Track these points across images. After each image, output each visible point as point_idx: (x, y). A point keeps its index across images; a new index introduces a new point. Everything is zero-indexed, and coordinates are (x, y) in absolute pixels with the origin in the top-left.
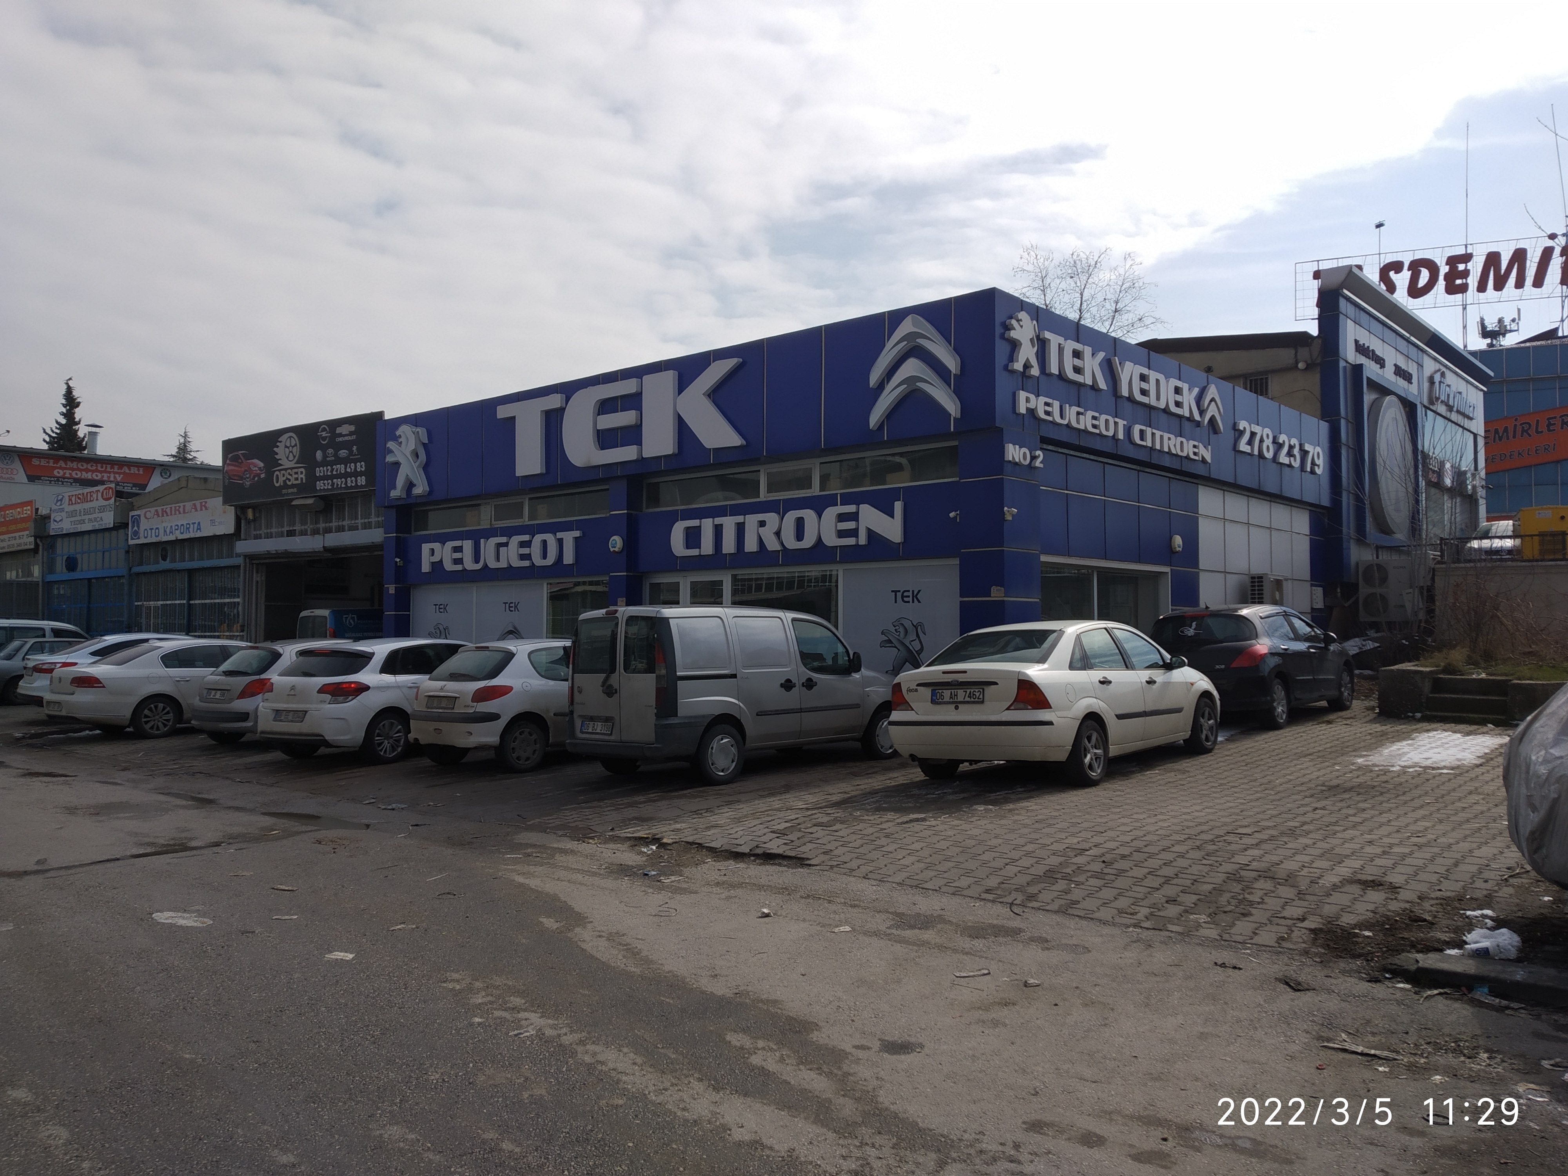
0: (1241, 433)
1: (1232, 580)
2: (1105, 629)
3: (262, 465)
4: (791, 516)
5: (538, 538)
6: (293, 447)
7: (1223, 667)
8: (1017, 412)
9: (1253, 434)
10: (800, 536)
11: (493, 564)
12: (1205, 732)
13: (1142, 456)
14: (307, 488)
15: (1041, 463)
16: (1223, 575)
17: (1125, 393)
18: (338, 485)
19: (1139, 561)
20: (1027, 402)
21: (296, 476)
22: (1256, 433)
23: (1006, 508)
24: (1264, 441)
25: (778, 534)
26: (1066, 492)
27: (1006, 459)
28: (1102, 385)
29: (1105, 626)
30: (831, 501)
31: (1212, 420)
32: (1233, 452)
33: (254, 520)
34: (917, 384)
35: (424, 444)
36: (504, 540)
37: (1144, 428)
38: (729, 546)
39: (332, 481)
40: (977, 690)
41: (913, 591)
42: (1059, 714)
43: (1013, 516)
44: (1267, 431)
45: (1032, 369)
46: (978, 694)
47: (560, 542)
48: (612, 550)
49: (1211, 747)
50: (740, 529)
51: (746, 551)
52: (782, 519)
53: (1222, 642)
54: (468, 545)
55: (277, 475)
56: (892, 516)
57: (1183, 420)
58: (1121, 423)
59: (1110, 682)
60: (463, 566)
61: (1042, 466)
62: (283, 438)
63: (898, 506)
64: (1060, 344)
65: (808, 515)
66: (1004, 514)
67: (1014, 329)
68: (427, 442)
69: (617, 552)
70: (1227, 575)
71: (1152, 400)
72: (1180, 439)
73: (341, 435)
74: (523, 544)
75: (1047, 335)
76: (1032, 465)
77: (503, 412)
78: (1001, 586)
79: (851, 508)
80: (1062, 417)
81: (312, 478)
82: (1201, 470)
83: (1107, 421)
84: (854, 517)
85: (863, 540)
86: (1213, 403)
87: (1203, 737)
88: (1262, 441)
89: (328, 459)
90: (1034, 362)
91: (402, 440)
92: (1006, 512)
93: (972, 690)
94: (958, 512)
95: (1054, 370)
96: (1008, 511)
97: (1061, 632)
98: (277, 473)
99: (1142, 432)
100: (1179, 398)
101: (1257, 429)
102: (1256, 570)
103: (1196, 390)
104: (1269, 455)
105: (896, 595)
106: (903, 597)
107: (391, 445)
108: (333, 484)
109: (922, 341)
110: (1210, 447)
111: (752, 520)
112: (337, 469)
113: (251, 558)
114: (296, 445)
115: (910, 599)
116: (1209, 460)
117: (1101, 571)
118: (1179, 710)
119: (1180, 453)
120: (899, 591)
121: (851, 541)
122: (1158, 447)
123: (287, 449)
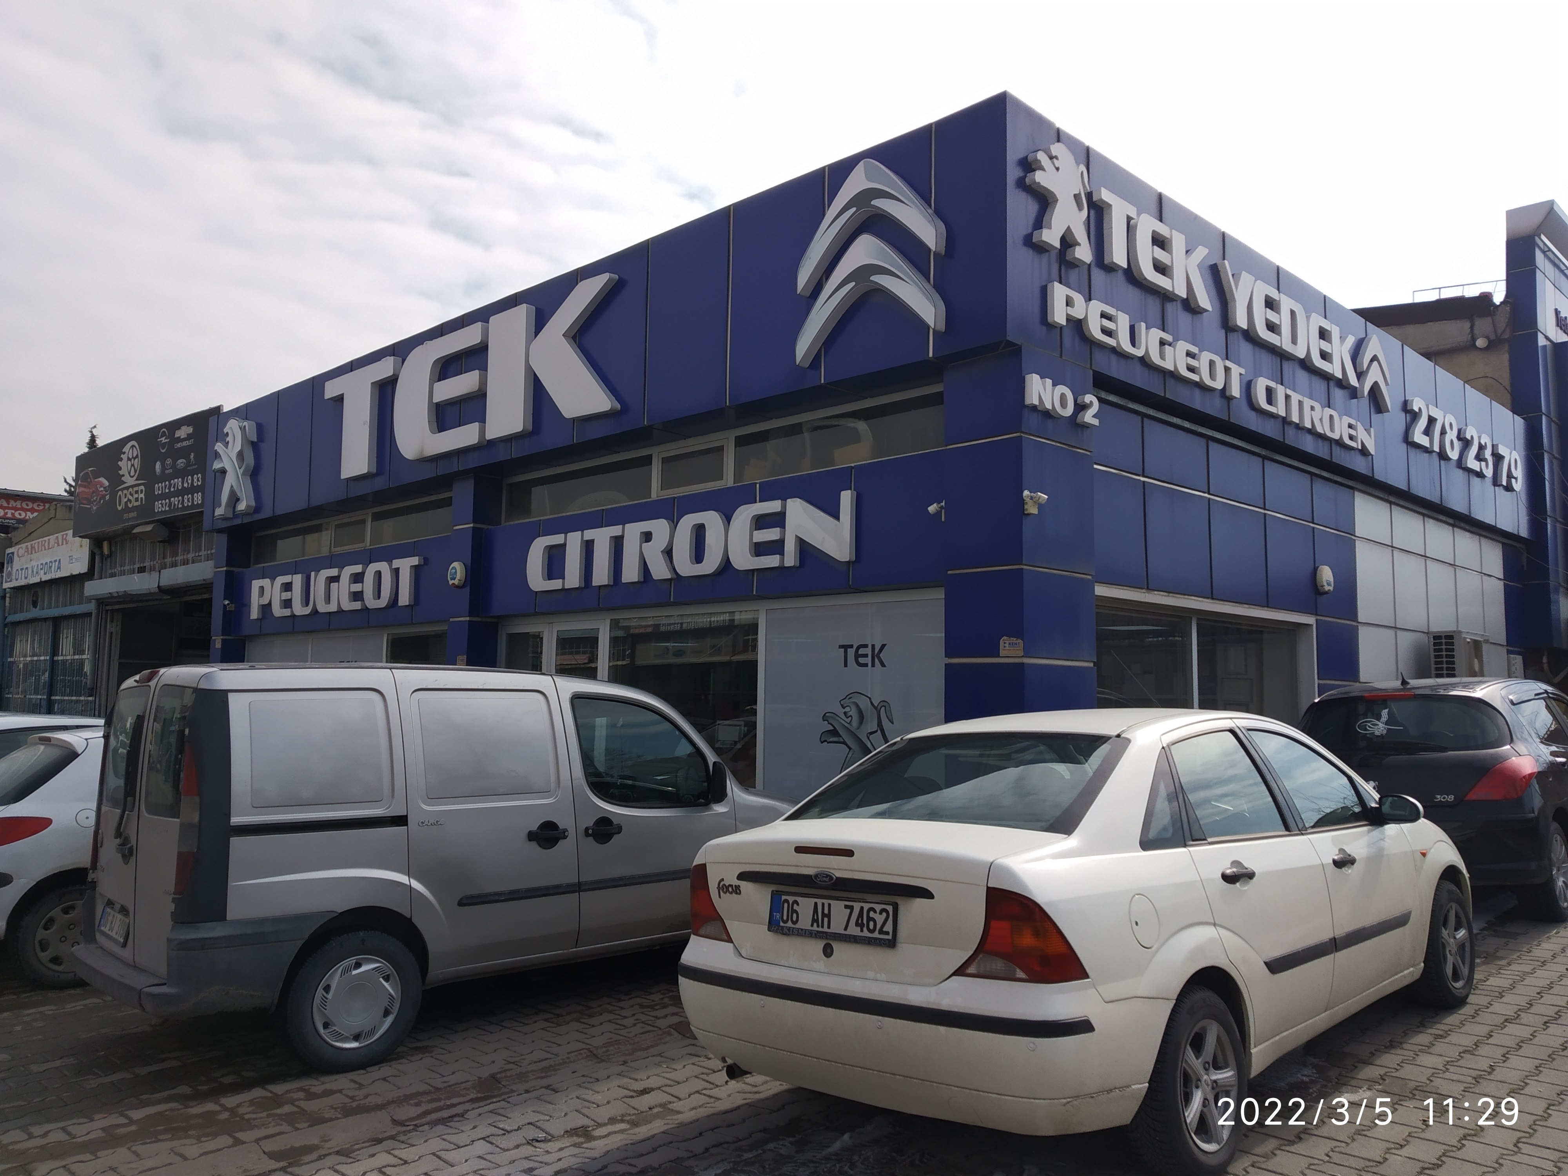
0: (1414, 416)
1: (1406, 640)
2: (1232, 731)
3: (106, 483)
4: (688, 521)
5: (373, 567)
6: (135, 459)
7: (1451, 798)
8: (1050, 320)
9: (1432, 421)
10: (698, 555)
11: (322, 608)
12: (1450, 959)
13: (1269, 430)
14: (146, 508)
15: (1094, 416)
16: (1391, 632)
17: (1242, 321)
18: (175, 505)
19: (1267, 604)
20: (1067, 305)
21: (136, 496)
22: (1436, 420)
23: (1026, 493)
24: (1446, 433)
25: (668, 553)
26: (1143, 479)
27: (1028, 402)
28: (1204, 300)
29: (1229, 724)
30: (744, 495)
31: (1375, 390)
32: (1405, 445)
33: (110, 555)
34: (872, 278)
35: (252, 442)
36: (334, 572)
37: (1272, 384)
38: (601, 576)
39: (170, 500)
40: (878, 907)
41: (873, 646)
42: (1111, 990)
43: (1041, 507)
44: (1450, 418)
45: (1077, 248)
46: (880, 919)
47: (396, 572)
48: (451, 582)
49: (1464, 992)
50: (618, 543)
51: (623, 582)
52: (676, 528)
53: (1445, 749)
54: (297, 580)
55: (120, 495)
56: (836, 516)
57: (1332, 383)
58: (1236, 371)
59: (1251, 876)
60: (292, 611)
61: (1096, 422)
62: (126, 449)
63: (847, 498)
64: (1129, 219)
65: (711, 519)
66: (1022, 502)
67: (1043, 169)
68: (255, 440)
69: (457, 587)
70: (1399, 633)
71: (1283, 341)
72: (1328, 411)
73: (179, 440)
74: (358, 578)
75: (1106, 195)
76: (1079, 420)
77: (331, 390)
78: (1017, 637)
79: (774, 506)
80: (1133, 343)
81: (151, 497)
82: (1359, 465)
83: (1212, 363)
84: (778, 520)
85: (790, 558)
86: (1375, 363)
87: (1449, 971)
88: (1443, 432)
89: (167, 472)
90: (1080, 235)
91: (229, 439)
92: (1027, 500)
93: (866, 906)
94: (943, 504)
95: (1119, 257)
96: (1032, 498)
97: (1121, 742)
98: (120, 493)
99: (1269, 391)
100: (1325, 346)
101: (1435, 413)
102: (1442, 623)
103: (1351, 341)
104: (1454, 455)
105: (846, 652)
106: (857, 656)
107: (219, 447)
108: (170, 503)
109: (881, 203)
110: (1372, 429)
111: (633, 531)
112: (175, 484)
113: (102, 602)
114: (137, 456)
115: (868, 660)
116: (1372, 451)
117: (1206, 620)
118: (1401, 921)
119: (1329, 434)
120: (851, 646)
121: (772, 561)
122: (1295, 418)
123: (129, 462)
